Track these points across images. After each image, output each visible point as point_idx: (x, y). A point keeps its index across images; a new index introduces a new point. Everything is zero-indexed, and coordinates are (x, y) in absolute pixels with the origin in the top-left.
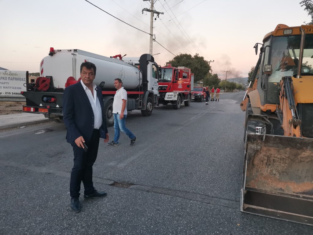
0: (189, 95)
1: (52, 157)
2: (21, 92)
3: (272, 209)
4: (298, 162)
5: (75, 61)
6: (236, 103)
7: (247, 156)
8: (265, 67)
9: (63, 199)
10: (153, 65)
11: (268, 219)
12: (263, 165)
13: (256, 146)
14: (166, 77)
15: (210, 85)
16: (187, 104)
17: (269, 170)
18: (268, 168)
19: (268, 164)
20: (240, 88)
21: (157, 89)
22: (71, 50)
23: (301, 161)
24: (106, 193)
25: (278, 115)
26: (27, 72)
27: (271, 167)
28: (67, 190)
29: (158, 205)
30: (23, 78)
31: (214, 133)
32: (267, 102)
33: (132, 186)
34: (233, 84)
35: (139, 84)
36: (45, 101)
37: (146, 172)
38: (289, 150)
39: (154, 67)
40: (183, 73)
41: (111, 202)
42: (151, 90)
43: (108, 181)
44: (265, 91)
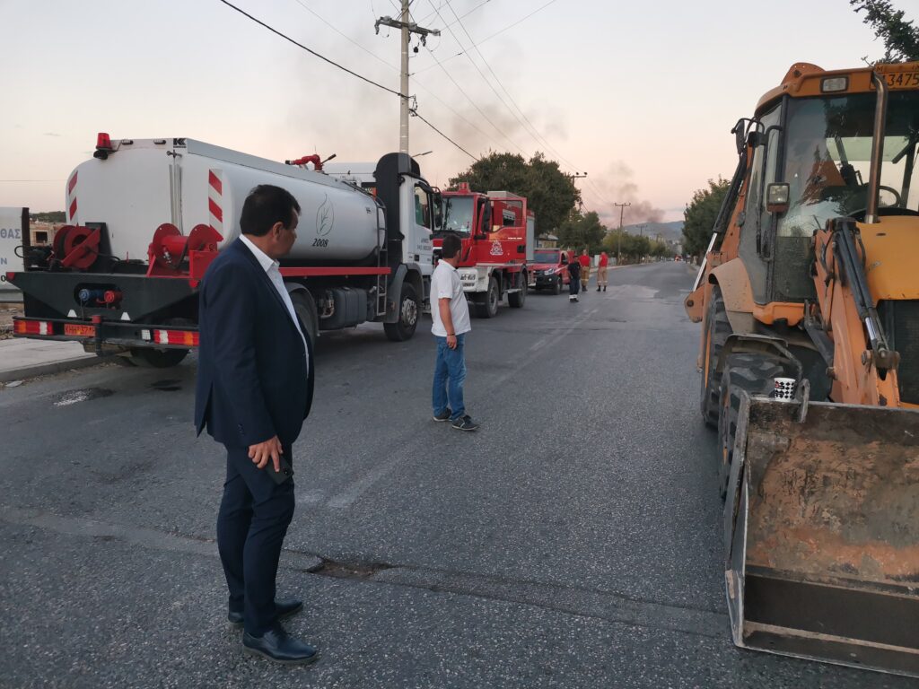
0: (521, 276)
1: (112, 482)
2: (7, 273)
3: (830, 633)
4: (902, 484)
5: (177, 175)
6: (656, 296)
7: (748, 471)
8: (769, 190)
9: (158, 628)
10: (416, 185)
11: (822, 668)
12: (790, 494)
13: (773, 436)
14: (455, 223)
15: (576, 245)
16: (515, 302)
17: (810, 509)
18: (806, 502)
19: (807, 492)
20: (661, 252)
21: (428, 260)
22: (164, 142)
23: (910, 482)
24: (299, 600)
25: (814, 334)
26: (25, 211)
27: (817, 501)
28: (171, 593)
29: (474, 637)
30: (11, 230)
31: (609, 389)
32: (773, 293)
33: (381, 574)
34: (640, 241)
35: (376, 244)
36: (84, 303)
37: (419, 521)
38: (878, 449)
39: (420, 191)
40: (504, 211)
41: (318, 632)
42: (412, 261)
43: (304, 558)
44: (769, 262)
